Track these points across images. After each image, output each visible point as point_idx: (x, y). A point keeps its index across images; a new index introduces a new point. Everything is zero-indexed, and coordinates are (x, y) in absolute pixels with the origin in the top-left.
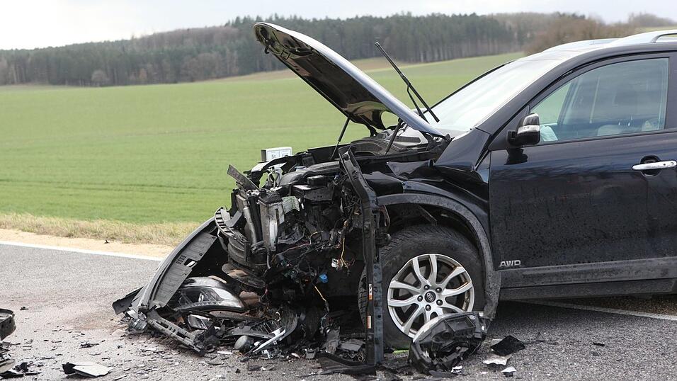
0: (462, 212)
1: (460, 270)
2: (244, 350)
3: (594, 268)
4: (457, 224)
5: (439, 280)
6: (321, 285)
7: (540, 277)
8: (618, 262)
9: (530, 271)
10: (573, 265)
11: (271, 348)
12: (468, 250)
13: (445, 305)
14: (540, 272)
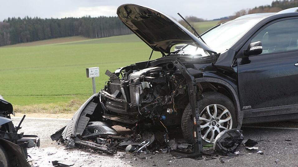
0: (227, 85)
1: (226, 111)
2: (131, 151)
3: (281, 108)
4: (225, 91)
5: (217, 116)
6: (163, 120)
7: (259, 113)
8: (289, 105)
9: (255, 110)
10: (272, 107)
11: (144, 150)
12: (229, 102)
13: (220, 127)
14: (260, 111)
